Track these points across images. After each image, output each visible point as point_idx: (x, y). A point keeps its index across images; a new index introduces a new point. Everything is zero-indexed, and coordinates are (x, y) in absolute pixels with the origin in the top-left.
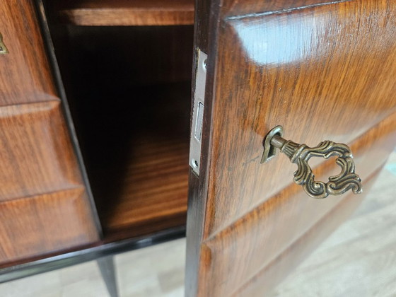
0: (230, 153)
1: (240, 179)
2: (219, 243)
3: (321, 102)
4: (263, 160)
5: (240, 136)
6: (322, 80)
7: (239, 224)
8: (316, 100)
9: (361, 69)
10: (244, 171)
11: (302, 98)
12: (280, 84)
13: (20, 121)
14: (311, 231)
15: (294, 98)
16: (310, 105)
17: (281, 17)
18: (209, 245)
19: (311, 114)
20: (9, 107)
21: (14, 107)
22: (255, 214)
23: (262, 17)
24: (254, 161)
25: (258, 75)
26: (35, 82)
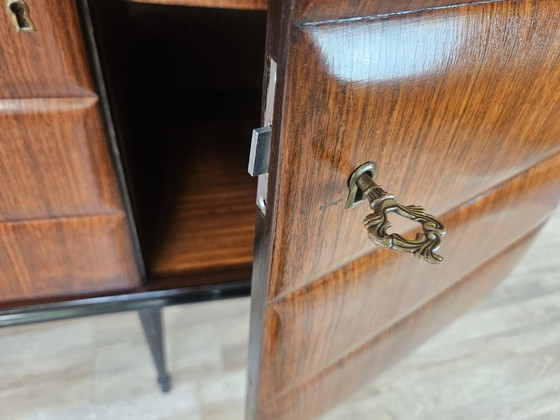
0: (303, 192)
1: (317, 227)
2: (289, 308)
3: (432, 134)
4: (348, 205)
5: (316, 172)
6: (432, 106)
7: (318, 287)
8: (423, 131)
9: (492, 95)
10: (322, 216)
11: (403, 129)
12: (370, 109)
13: (47, 120)
14: (424, 308)
15: (392, 127)
16: (415, 137)
17: (374, 25)
18: (276, 308)
19: (417, 150)
20: (35, 100)
21: (41, 100)
22: (341, 276)
23: (347, 23)
24: (336, 203)
25: (340, 95)
26: (66, 70)
